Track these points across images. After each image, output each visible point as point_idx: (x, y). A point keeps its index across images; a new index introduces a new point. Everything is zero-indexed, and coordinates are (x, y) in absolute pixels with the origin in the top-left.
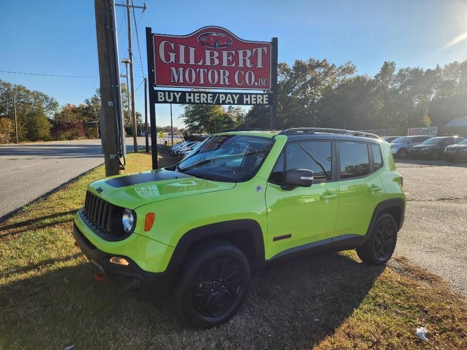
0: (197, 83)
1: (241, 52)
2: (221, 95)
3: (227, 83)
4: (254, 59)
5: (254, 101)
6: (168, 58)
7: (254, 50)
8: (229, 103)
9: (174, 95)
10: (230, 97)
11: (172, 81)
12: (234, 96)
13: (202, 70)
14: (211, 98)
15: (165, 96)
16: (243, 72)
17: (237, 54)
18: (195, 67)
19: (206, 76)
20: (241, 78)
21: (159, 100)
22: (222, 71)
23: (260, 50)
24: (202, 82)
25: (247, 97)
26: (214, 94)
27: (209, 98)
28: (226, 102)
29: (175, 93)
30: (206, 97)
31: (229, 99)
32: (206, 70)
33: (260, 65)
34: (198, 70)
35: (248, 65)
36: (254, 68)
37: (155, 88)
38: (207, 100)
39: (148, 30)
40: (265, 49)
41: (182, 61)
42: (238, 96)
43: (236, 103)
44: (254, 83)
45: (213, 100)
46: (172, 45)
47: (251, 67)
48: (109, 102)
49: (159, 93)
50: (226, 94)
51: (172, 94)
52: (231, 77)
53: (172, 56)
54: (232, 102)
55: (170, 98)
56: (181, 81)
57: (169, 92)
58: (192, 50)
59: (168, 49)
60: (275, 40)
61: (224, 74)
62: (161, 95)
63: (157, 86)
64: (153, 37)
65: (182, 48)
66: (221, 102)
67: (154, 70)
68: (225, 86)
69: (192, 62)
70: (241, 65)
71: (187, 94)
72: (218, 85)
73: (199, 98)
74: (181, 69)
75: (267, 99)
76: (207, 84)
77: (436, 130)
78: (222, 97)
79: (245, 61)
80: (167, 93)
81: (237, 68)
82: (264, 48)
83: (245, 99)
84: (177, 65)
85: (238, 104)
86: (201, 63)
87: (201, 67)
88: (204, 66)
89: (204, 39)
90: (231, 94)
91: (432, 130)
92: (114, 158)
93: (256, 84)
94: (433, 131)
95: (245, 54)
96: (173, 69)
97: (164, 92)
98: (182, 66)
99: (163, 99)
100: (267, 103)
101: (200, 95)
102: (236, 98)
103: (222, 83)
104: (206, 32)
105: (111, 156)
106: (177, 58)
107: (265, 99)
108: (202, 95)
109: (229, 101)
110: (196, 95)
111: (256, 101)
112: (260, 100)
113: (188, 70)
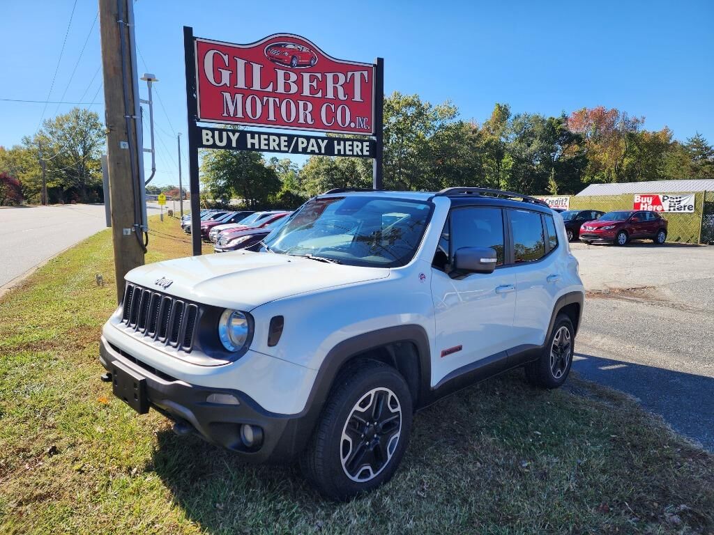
0: (264, 120)
1: (330, 76)
2: (300, 140)
3: (309, 121)
4: (348, 87)
5: (350, 150)
6: (218, 77)
7: (350, 74)
8: (313, 152)
9: (228, 136)
10: (315, 145)
11: (225, 115)
12: (320, 141)
13: (271, 100)
14: (286, 144)
15: (213, 137)
16: (333, 107)
17: (324, 78)
18: (261, 94)
19: (277, 109)
20: (331, 115)
21: (205, 143)
22: (301, 103)
23: (357, 75)
24: (272, 117)
25: (339, 144)
26: (290, 137)
27: (283, 144)
28: (309, 151)
29: (230, 134)
30: (277, 142)
31: (313, 146)
32: (277, 100)
33: (357, 98)
34: (265, 99)
35: (341, 96)
36: (349, 102)
37: (199, 124)
38: (279, 145)
39: (188, 31)
40: (365, 73)
41: (241, 84)
42: (326, 141)
43: (323, 151)
44: (350, 124)
45: (288, 146)
46: (226, 58)
47: (345, 99)
48: (122, 143)
49: (204, 132)
50: (308, 138)
51: (224, 133)
52: (316, 114)
53: (226, 75)
54: (317, 151)
55: (221, 140)
56: (240, 115)
57: (221, 131)
58: (257, 68)
59: (218, 65)
60: (381, 61)
61: (305, 108)
62: (207, 134)
63: (201, 120)
64: (195, 42)
65: (241, 64)
66: (300, 150)
67: (197, 96)
68: (306, 125)
69: (257, 86)
70: (330, 95)
71: (249, 135)
72: (296, 124)
73: (266, 142)
74: (239, 97)
75: (368, 149)
76: (279, 121)
78: (303, 143)
79: (335, 90)
80: (217, 133)
81: (324, 99)
82: (363, 72)
83: (337, 147)
84: (233, 90)
85: (326, 154)
86: (270, 89)
87: (269, 95)
88: (274, 94)
89: (274, 52)
90: (316, 138)
92: (129, 233)
93: (353, 125)
94: (564, 202)
95: (336, 80)
96: (227, 96)
97: (213, 130)
98: (240, 91)
99: (211, 142)
100: (368, 153)
101: (269, 138)
102: (323, 145)
103: (301, 121)
104: (278, 42)
105: (124, 230)
106: (234, 78)
107: (365, 149)
108: (272, 138)
109: (313, 149)
110: (263, 137)
111: (352, 150)
112: (358, 150)
113: (250, 98)
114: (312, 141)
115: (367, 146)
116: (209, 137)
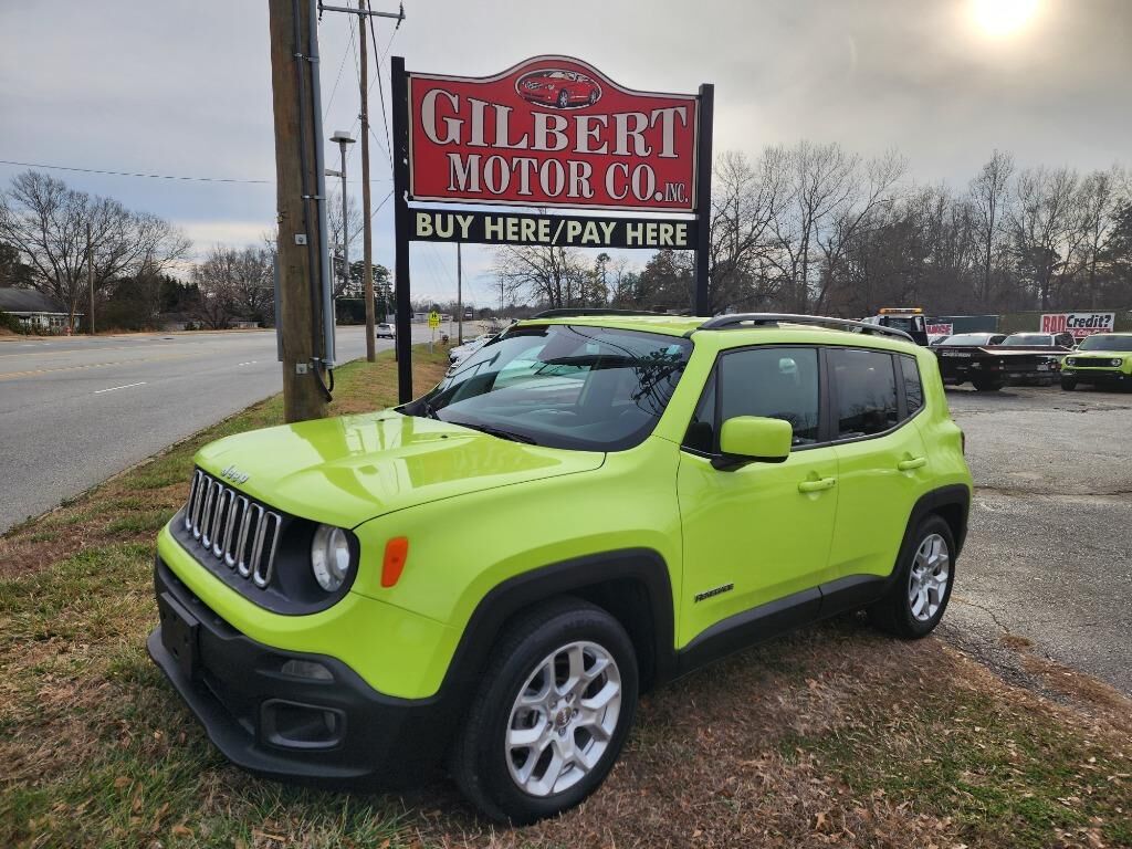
0: (512, 194)
1: (622, 119)
2: (571, 224)
3: (586, 194)
4: (653, 136)
5: (653, 238)
6: (442, 129)
7: (655, 114)
8: (591, 244)
9: (456, 221)
10: (595, 231)
11: (452, 188)
12: (603, 225)
13: (525, 162)
14: (547, 230)
15: (433, 223)
16: (626, 168)
17: (613, 123)
18: (508, 154)
19: (534, 176)
20: (622, 181)
21: (420, 232)
22: (574, 165)
23: (669, 114)
24: (525, 190)
25: (635, 229)
26: (555, 220)
27: (543, 230)
28: (584, 241)
29: (460, 218)
30: (533, 228)
31: (591, 233)
32: (534, 162)
33: (668, 151)
34: (515, 160)
35: (640, 150)
36: (655, 159)
37: (411, 205)
38: (536, 233)
39: (397, 63)
40: (682, 111)
41: (478, 139)
42: (613, 225)
43: (607, 241)
44: (654, 194)
45: (551, 235)
46: (455, 100)
47: (647, 154)
48: (297, 237)
49: (420, 216)
50: (583, 221)
51: (450, 218)
52: (597, 181)
53: (454, 127)
54: (598, 241)
55: (445, 228)
56: (475, 187)
57: (445, 214)
58: (502, 113)
59: (442, 111)
60: (707, 90)
61: (580, 172)
62: (424, 220)
63: (415, 198)
64: (409, 80)
65: (478, 107)
66: (570, 240)
67: (409, 161)
68: (580, 200)
69: (502, 140)
70: (622, 149)
71: (488, 219)
72: (564, 199)
73: (516, 229)
74: (474, 160)
75: (684, 234)
76: (536, 195)
77: (1112, 321)
78: (574, 228)
79: (631, 141)
80: (438, 217)
81: (612, 157)
82: (678, 109)
83: (630, 234)
84: (465, 148)
85: (612, 245)
86: (523, 144)
87: (522, 153)
88: (530, 152)
89: (532, 86)
90: (597, 220)
91: (1102, 319)
92: (305, 371)
93: (659, 197)
94: (1103, 323)
95: (632, 124)
96: (456, 158)
97: (432, 213)
98: (476, 150)
99: (429, 232)
100: (684, 243)
101: (520, 222)
102: (608, 231)
103: (573, 193)
104: (539, 68)
105: (299, 366)
106: (466, 131)
107: (680, 234)
108: (524, 222)
109: (591, 237)
110: (511, 221)
111: (657, 238)
112: (668, 237)
113: (491, 160)
114: (591, 225)
115: (682, 231)
116: (427, 224)
